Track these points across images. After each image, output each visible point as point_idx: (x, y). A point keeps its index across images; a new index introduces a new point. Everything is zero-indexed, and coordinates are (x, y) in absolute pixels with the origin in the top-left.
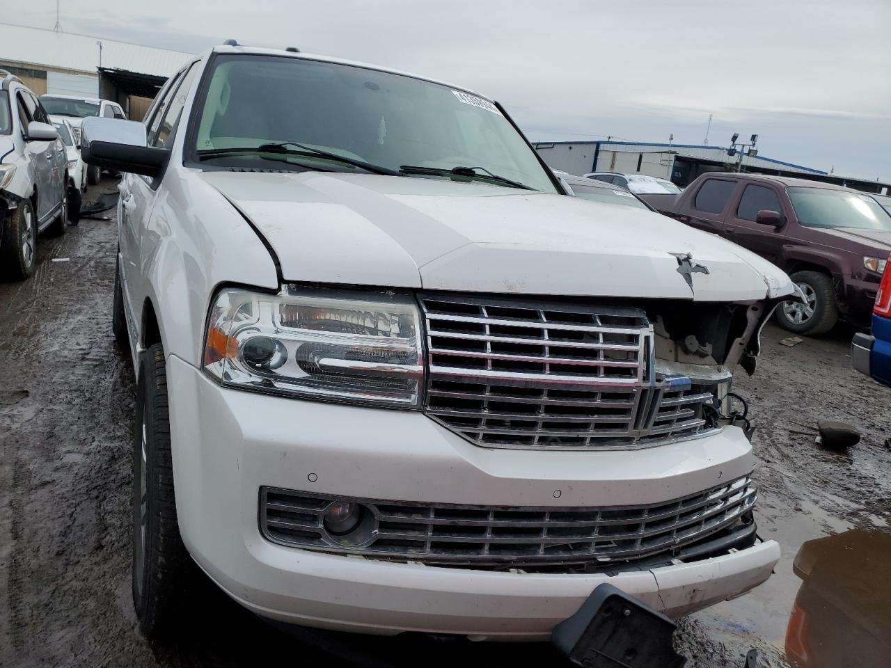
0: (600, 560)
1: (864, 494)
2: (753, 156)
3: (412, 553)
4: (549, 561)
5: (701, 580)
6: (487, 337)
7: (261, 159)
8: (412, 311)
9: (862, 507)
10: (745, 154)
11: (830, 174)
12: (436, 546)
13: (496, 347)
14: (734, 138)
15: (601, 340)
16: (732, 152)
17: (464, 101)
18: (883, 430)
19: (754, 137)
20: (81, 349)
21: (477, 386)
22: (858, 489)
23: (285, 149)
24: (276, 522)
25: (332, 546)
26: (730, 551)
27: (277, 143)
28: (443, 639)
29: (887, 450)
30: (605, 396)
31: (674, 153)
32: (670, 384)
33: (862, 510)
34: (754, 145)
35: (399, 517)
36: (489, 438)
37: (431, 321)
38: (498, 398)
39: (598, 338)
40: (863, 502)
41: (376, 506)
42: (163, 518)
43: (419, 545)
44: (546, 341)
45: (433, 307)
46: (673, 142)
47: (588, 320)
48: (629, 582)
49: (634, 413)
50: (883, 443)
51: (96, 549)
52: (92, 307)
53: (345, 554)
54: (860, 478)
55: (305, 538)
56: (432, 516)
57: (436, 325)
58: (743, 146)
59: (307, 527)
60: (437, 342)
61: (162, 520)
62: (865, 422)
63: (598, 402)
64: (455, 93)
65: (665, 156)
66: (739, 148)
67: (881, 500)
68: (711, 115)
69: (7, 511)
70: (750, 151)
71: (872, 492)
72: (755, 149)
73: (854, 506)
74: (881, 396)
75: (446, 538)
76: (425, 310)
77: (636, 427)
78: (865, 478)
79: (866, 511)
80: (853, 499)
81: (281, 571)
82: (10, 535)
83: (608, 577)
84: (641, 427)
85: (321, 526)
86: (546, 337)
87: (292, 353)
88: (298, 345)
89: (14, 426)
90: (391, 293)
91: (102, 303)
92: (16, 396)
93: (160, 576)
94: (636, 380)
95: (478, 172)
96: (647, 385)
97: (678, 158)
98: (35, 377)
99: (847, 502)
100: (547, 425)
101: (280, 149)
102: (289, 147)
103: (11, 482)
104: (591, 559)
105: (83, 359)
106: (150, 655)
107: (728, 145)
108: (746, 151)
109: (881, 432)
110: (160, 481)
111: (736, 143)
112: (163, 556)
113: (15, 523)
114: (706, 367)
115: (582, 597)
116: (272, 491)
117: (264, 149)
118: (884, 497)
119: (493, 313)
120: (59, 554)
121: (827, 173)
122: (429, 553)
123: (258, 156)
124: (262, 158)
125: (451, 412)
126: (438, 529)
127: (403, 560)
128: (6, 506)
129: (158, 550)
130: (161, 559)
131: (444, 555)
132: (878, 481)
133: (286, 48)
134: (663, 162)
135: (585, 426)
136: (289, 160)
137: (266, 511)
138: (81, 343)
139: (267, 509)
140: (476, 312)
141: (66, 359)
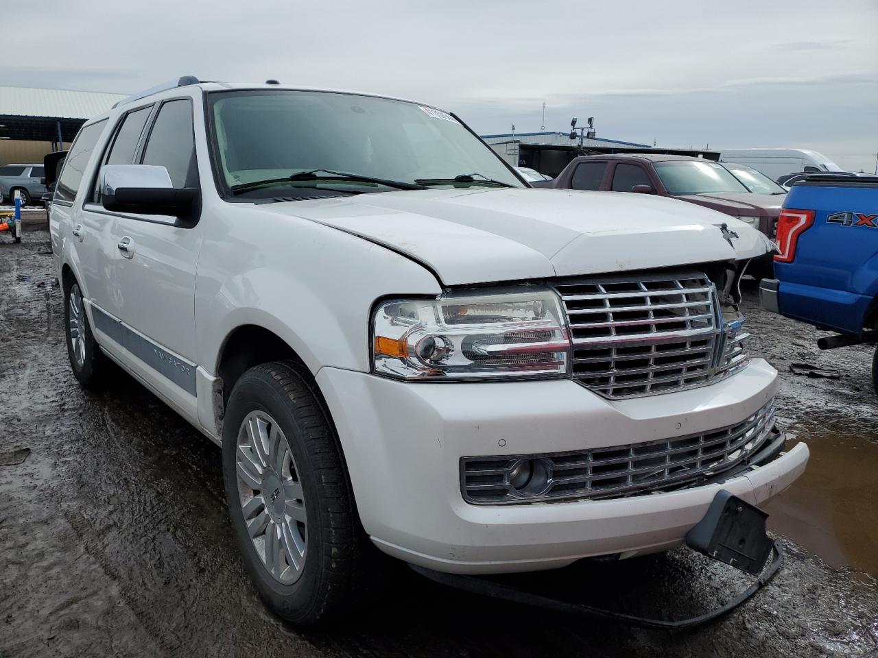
0: (708, 474)
1: (792, 411)
2: (592, 138)
3: (579, 493)
4: (675, 482)
5: (774, 478)
6: (608, 309)
7: (293, 188)
8: (551, 296)
9: (796, 421)
10: (584, 137)
11: (653, 147)
12: (595, 484)
13: (617, 316)
14: (574, 123)
15: (685, 300)
16: (573, 136)
17: (432, 116)
18: (782, 359)
19: (590, 120)
20: (53, 401)
21: (604, 351)
22: (786, 408)
23: (315, 176)
24: (473, 486)
25: (518, 498)
26: (780, 454)
27: (307, 171)
28: (607, 559)
29: (793, 374)
30: (694, 344)
31: (518, 141)
32: (731, 328)
33: (796, 423)
34: (591, 127)
35: (568, 465)
36: (617, 392)
37: (566, 302)
38: (624, 358)
39: (682, 297)
40: (794, 416)
41: (552, 459)
42: (332, 513)
43: (582, 485)
44: (649, 306)
45: (565, 291)
46: (516, 132)
47: (671, 285)
48: (735, 485)
49: (712, 355)
50: (788, 369)
51: (200, 573)
52: (34, 360)
53: (529, 503)
54: (784, 399)
55: (496, 496)
56: (590, 459)
57: (570, 305)
58: (583, 129)
59: (498, 486)
60: (574, 319)
61: (331, 516)
62: (766, 354)
63: (689, 350)
64: (422, 108)
65: (510, 146)
66: (579, 132)
67: (807, 413)
68: (544, 104)
69: (88, 558)
70: (589, 133)
71: (798, 408)
72: (593, 131)
73: (789, 421)
74: (769, 332)
75: (603, 476)
76: (560, 295)
77: (712, 366)
78: (788, 398)
79: (799, 423)
80: (786, 416)
81: (487, 526)
82: (107, 577)
83: (720, 485)
84: (715, 366)
85: (508, 483)
86: (649, 303)
87: (457, 345)
88: (462, 339)
89: (39, 483)
90: (528, 284)
91: (41, 354)
92: (18, 456)
93: (334, 566)
94: (712, 328)
95: (476, 178)
96: (719, 331)
97: (522, 147)
98: (25, 435)
99: (783, 419)
100: (657, 375)
101: (310, 177)
102: (319, 174)
103: (73, 533)
104: (701, 475)
105: (64, 410)
106: (308, 645)
107: (569, 130)
108: (585, 134)
109: (782, 360)
110: (324, 481)
111: (575, 127)
112: (337, 548)
113: (105, 567)
114: (731, 314)
115: (707, 504)
116: (469, 461)
117: (296, 178)
118: (808, 410)
119: (610, 289)
120: (167, 583)
121: (650, 147)
122: (589, 490)
123: (290, 186)
124: (295, 187)
125: (589, 374)
126: (596, 470)
127: (575, 500)
128: (84, 553)
129: (331, 543)
130: (334, 550)
131: (602, 490)
132: (798, 399)
133: (265, 81)
134: (509, 152)
135: (679, 371)
136: (319, 185)
137: (465, 478)
138: (49, 396)
139: (466, 477)
140: (594, 290)
141: (45, 413)
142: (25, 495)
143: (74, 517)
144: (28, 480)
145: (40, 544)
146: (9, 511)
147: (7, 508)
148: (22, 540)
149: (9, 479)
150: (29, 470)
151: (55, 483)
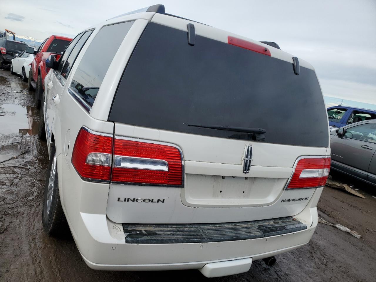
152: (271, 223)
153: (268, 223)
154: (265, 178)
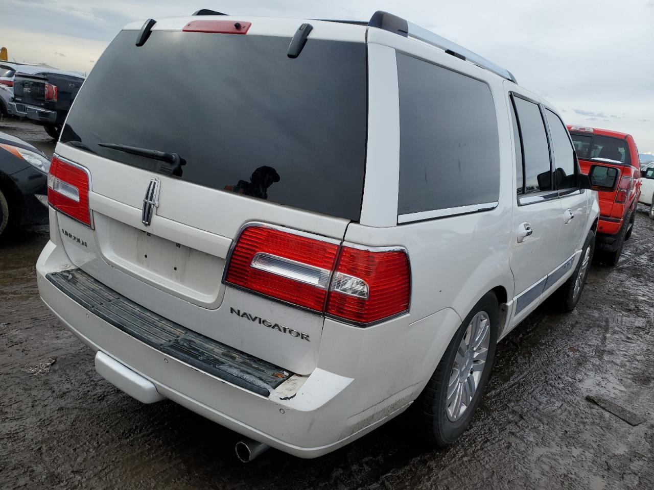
103: (605, 353)
113: (605, 340)
142: (611, 378)
143: (599, 356)
144: (603, 384)
145: (622, 358)
146: (625, 376)
147: (625, 377)
148: (628, 364)
149: (613, 391)
150: (598, 388)
151: (591, 373)
152: (218, 350)
153: (211, 347)
154: (207, 254)
